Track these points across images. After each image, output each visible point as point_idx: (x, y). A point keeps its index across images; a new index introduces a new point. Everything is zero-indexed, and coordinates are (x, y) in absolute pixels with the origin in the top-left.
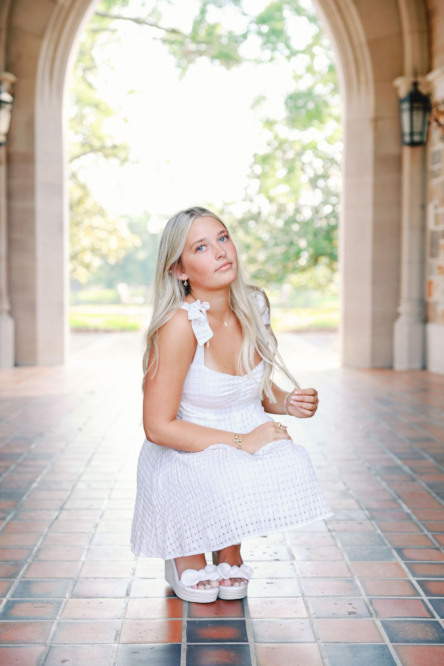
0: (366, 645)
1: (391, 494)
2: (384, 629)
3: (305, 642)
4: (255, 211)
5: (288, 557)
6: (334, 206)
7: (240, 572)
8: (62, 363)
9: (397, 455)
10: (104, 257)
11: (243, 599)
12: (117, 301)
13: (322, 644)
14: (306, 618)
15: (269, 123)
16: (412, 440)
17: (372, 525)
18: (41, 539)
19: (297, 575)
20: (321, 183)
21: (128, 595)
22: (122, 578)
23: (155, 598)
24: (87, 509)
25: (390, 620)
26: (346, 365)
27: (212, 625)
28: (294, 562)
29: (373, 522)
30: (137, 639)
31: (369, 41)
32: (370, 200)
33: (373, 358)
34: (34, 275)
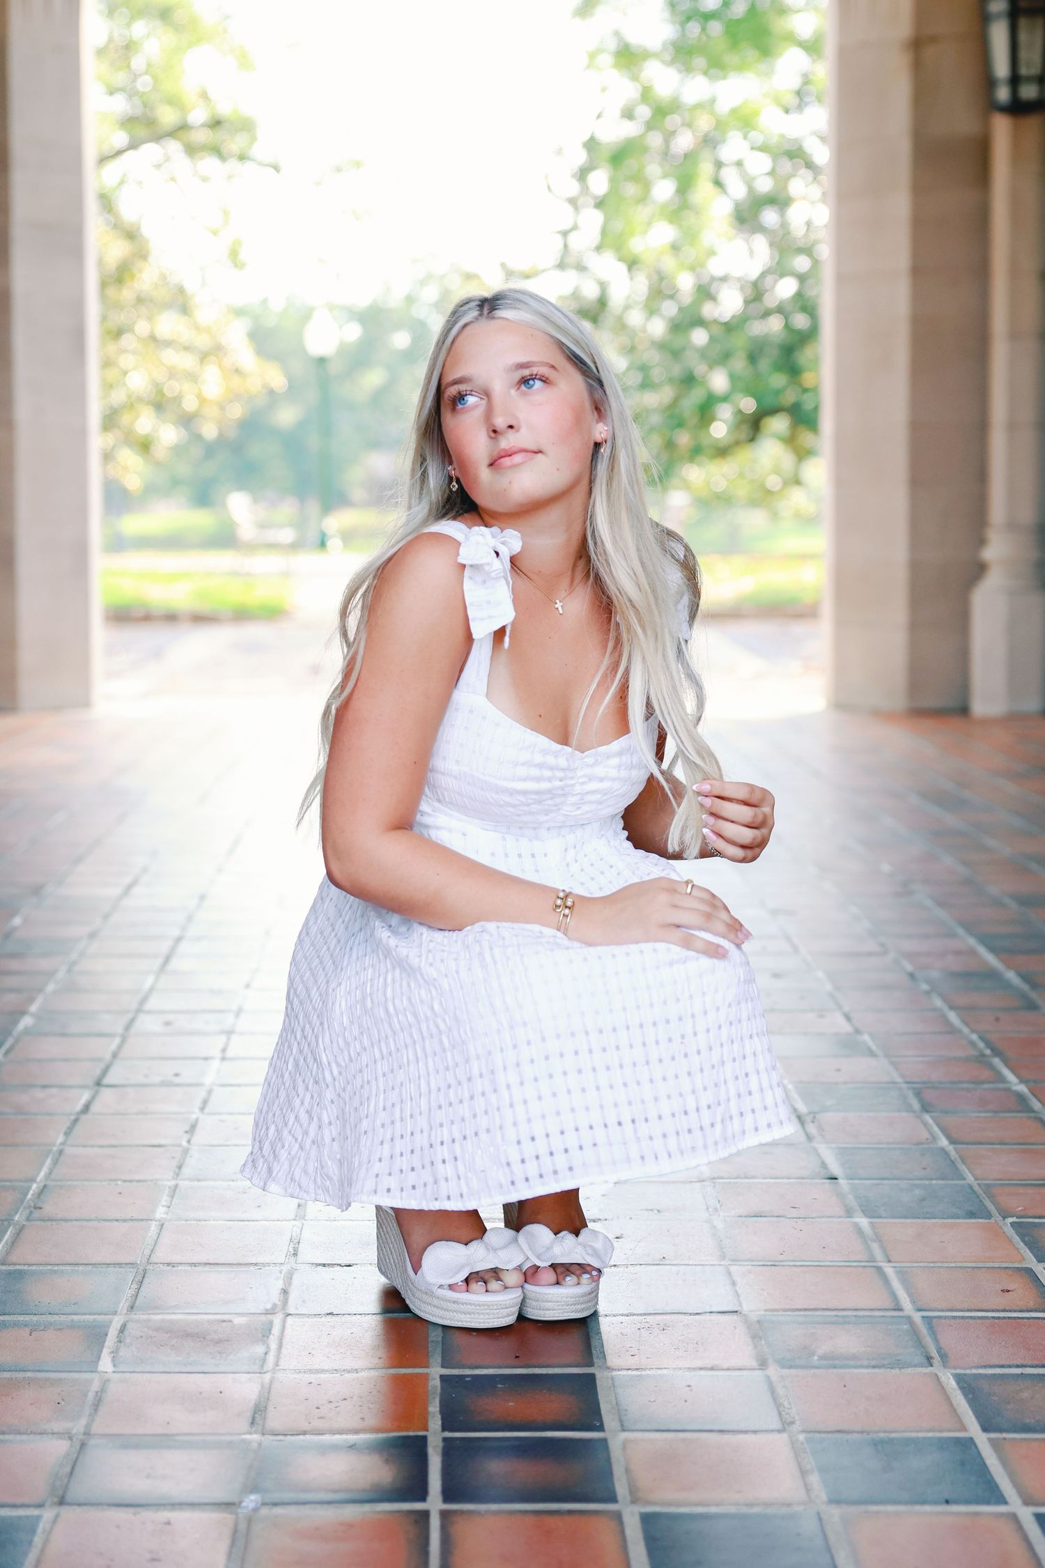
0: (918, 1438)
1: (973, 1044)
2: (965, 1396)
3: (755, 1432)
4: (590, 292)
6: (802, 278)
7: (580, 1247)
8: (84, 702)
9: (984, 940)
10: (187, 421)
11: (588, 1320)
12: (225, 539)
13: (802, 1437)
14: (753, 1368)
15: (628, 57)
16: (1025, 901)
17: (925, 1124)
18: (49, 1161)
20: (770, 217)
22: (264, 1265)
23: (354, 1317)
24: (165, 1084)
25: (980, 1374)
26: (842, 704)
27: (506, 1385)
29: (928, 1118)
30: (310, 1423)
32: (903, 261)
33: (914, 685)
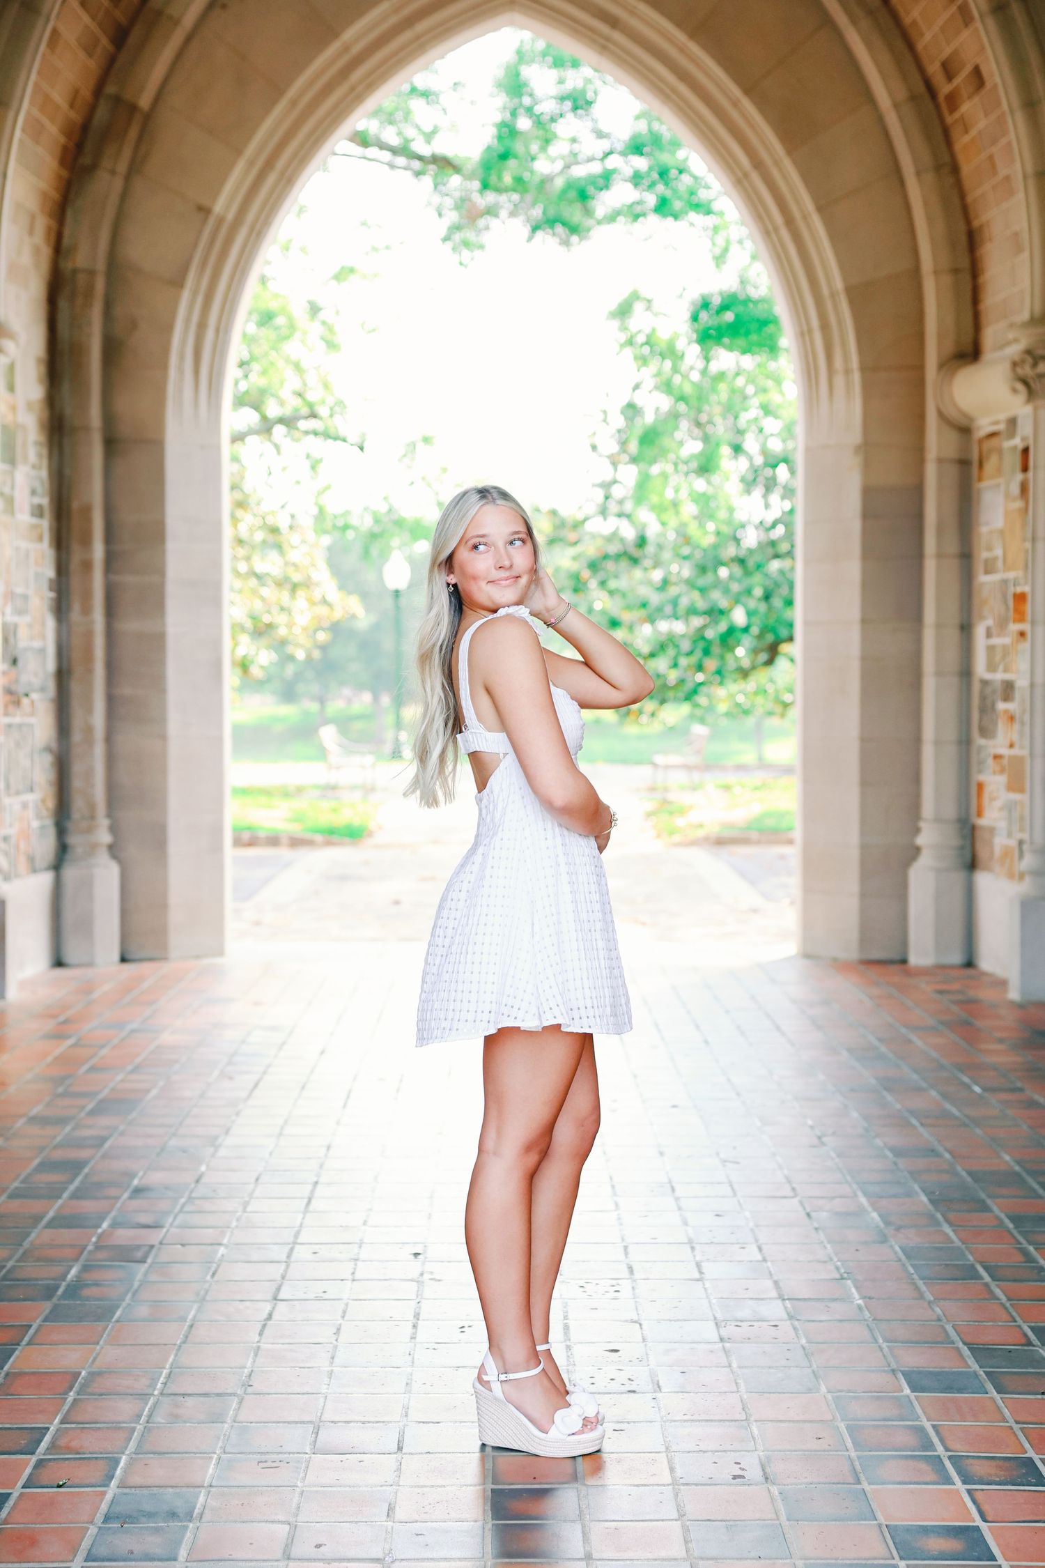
2: (783, 1501)
5: (650, 1387)
8: (220, 952)
10: (280, 645)
13: (688, 1523)
14: (668, 1485)
17: (794, 1329)
18: (252, 1355)
19: (662, 1418)
21: (400, 1449)
22: (388, 1422)
24: (319, 1299)
26: (809, 954)
28: (658, 1395)
29: (796, 1324)
31: (849, 290)
32: (855, 614)
33: (864, 941)
34: (163, 771)
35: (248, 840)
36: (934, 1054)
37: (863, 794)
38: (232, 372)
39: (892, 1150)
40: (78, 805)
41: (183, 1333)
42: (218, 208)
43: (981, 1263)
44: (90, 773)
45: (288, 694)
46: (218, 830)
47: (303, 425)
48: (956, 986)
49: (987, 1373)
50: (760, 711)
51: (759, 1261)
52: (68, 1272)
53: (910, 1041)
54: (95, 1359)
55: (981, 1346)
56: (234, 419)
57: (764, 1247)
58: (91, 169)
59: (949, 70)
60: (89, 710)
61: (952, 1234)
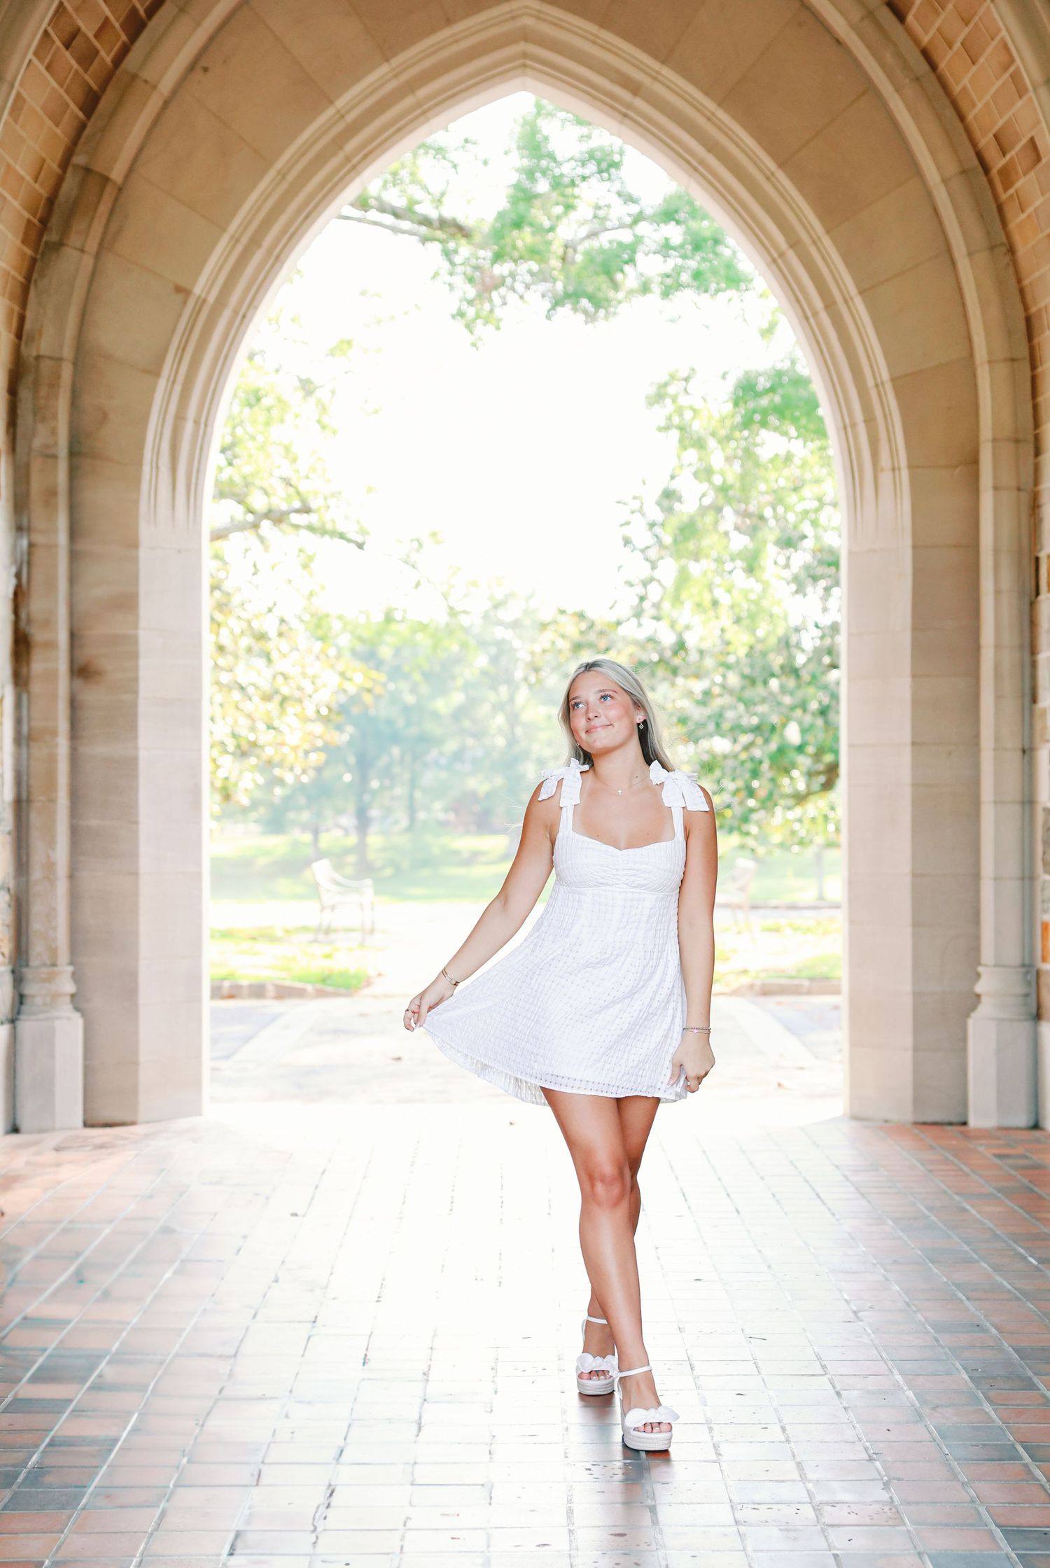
26: (856, 1115)
31: (893, 380)
32: (905, 735)
33: (918, 1101)
34: (134, 911)
35: (227, 992)
36: (989, 1224)
37: (916, 937)
38: (215, 459)
39: (934, 1326)
40: (38, 950)
41: (155, 1520)
42: (198, 290)
43: (1021, 1443)
44: (51, 913)
45: (276, 823)
46: (194, 978)
47: (295, 518)
48: (1020, 1150)
49: (1018, 1555)
50: (819, 840)
51: (783, 1442)
52: (31, 1457)
53: (964, 1210)
54: (60, 1547)
55: (1015, 1529)
56: (215, 512)
57: (787, 1427)
58: (59, 245)
59: (1002, 143)
60: (52, 843)
61: (992, 1413)
